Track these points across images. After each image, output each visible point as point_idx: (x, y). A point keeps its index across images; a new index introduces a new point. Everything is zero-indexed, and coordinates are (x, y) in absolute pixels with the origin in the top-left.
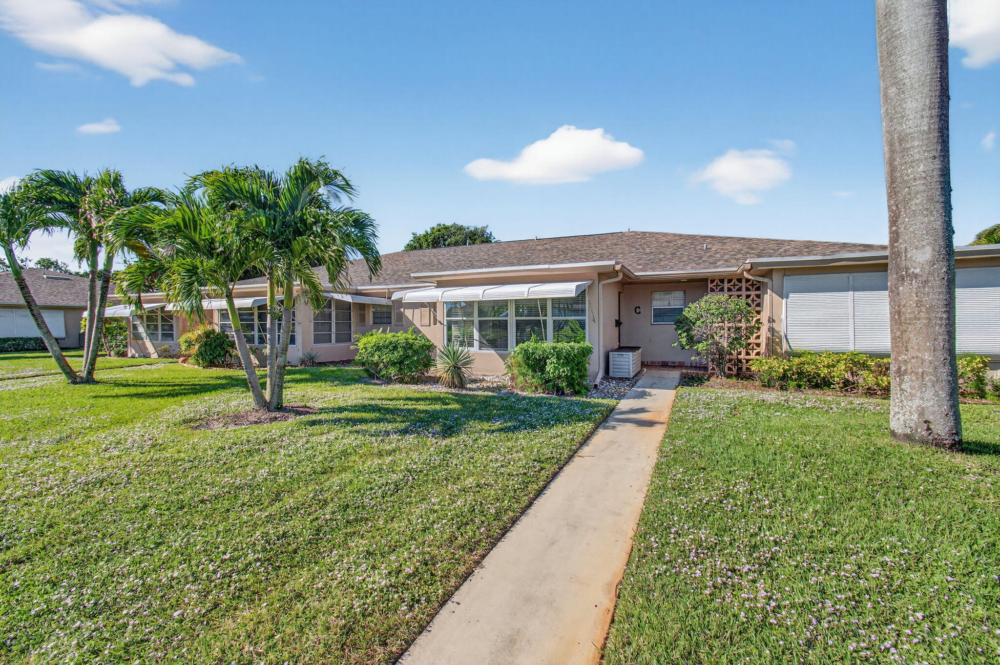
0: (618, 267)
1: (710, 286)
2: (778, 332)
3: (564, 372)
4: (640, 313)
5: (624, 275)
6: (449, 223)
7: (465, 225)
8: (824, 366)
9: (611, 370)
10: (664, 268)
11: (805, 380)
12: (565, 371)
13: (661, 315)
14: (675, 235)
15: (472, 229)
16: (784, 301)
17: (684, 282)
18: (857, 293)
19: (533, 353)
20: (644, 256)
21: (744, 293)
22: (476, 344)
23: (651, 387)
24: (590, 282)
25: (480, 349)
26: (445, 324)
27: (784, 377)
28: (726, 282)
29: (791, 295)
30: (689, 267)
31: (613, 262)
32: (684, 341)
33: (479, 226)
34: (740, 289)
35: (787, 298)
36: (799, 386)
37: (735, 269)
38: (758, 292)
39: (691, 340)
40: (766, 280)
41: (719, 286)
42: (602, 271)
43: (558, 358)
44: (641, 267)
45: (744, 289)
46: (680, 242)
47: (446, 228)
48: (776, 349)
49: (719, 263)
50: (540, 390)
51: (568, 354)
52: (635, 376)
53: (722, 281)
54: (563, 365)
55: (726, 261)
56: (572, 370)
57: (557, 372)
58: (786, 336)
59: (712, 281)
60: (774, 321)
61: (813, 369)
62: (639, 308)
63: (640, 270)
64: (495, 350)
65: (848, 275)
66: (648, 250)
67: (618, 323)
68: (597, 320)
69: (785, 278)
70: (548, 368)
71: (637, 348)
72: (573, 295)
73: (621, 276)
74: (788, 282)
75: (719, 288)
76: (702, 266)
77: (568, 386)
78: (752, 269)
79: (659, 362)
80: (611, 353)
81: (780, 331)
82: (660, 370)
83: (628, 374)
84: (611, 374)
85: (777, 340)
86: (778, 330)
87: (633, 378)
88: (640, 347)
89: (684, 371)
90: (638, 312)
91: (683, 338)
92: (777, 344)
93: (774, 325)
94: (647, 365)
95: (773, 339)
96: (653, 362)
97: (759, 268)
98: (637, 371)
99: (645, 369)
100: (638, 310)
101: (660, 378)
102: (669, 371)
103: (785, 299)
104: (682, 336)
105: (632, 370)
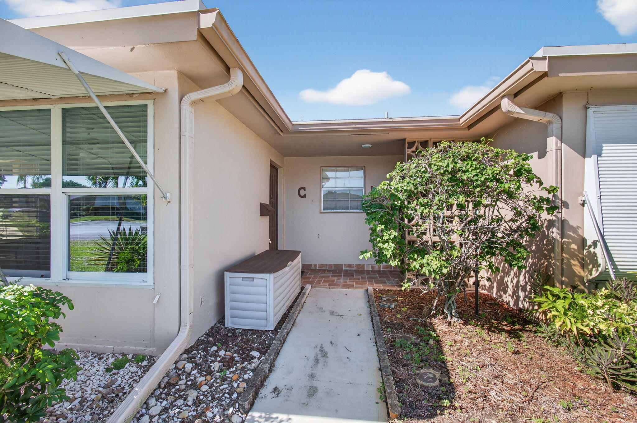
1: (408, 151)
2: (576, 229)
4: (304, 196)
9: (228, 313)
13: (332, 199)
16: (590, 162)
29: (606, 148)
35: (598, 153)
40: (548, 116)
48: (570, 265)
52: (283, 321)
59: (411, 145)
60: (565, 205)
62: (304, 189)
67: (266, 210)
68: (173, 195)
69: (591, 110)
71: (293, 254)
74: (598, 118)
78: (545, 75)
79: (330, 266)
80: (227, 275)
81: (578, 227)
82: (332, 285)
83: (264, 322)
84: (229, 323)
85: (574, 246)
86: (575, 225)
87: (275, 331)
88: (298, 253)
89: (370, 288)
90: (302, 194)
91: (387, 241)
92: (573, 256)
93: (565, 214)
94: (315, 271)
95: (562, 244)
96: (322, 266)
97: (561, 75)
98: (289, 303)
99: (308, 287)
100: (302, 192)
101: (333, 318)
102: (346, 286)
103: (594, 157)
104: (385, 238)
105: (271, 312)
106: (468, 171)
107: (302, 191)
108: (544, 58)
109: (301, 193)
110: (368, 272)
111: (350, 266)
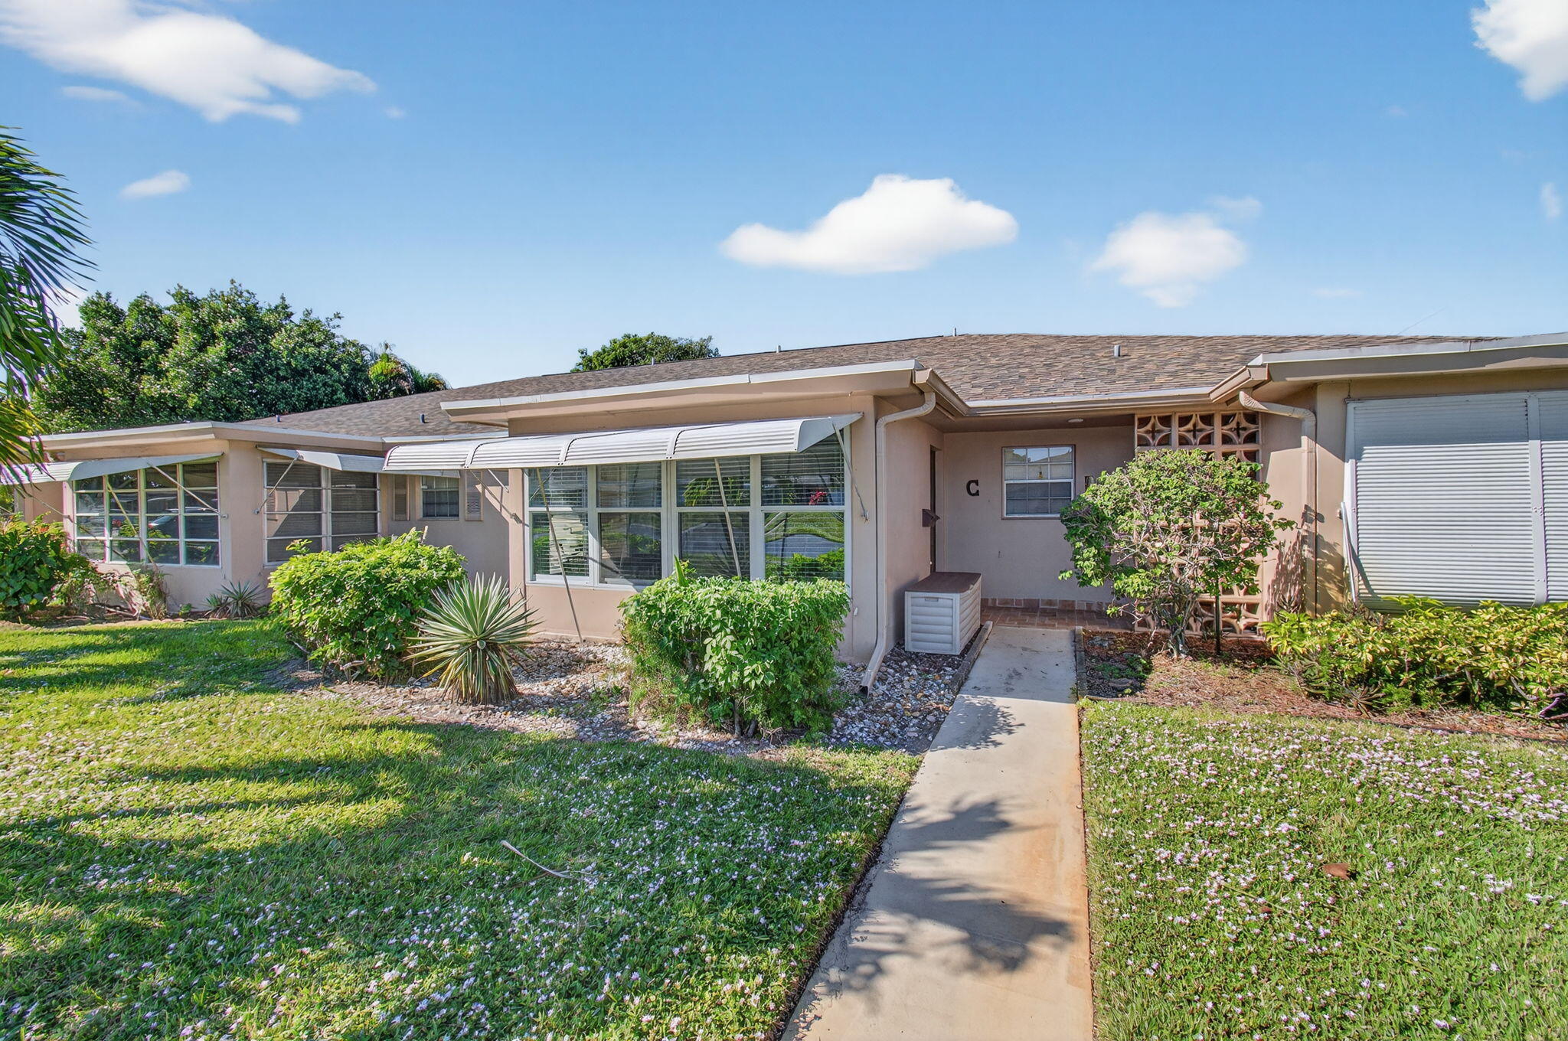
0: (921, 378)
1: (1138, 432)
2: (1331, 547)
3: (754, 675)
4: (977, 493)
5: (941, 402)
6: (643, 334)
7: (673, 335)
8: (1497, 649)
9: (908, 636)
10: (1032, 391)
11: (1432, 682)
12: (757, 672)
13: (1022, 497)
14: (1045, 337)
15: (683, 343)
16: (1348, 467)
17: (1075, 425)
18: (1549, 445)
19: (671, 616)
20: (986, 371)
21: (1218, 447)
22: (594, 568)
23: (1008, 692)
24: (856, 417)
25: (601, 581)
26: (527, 521)
27: (1371, 676)
28: (1175, 422)
29: (1369, 451)
30: (1091, 389)
31: (909, 365)
32: (1089, 567)
33: (696, 339)
34: (1208, 440)
35: (1358, 457)
36: (1416, 700)
37: (1206, 390)
38: (1250, 447)
39: (1107, 567)
40: (1297, 413)
41: (1159, 431)
42: (885, 387)
43: (739, 634)
44: (980, 390)
45: (1217, 438)
46: (1059, 348)
47: (637, 341)
48: (1324, 587)
49: (1157, 380)
50: (695, 719)
51: (768, 620)
52: (967, 649)
53: (1166, 421)
54: (754, 654)
55: (1174, 374)
56: (780, 668)
57: (736, 674)
58: (1356, 558)
59: (1144, 422)
60: (1319, 518)
61: (1462, 656)
62: (976, 482)
63: (976, 397)
64: (635, 584)
65: (1524, 395)
66: (993, 361)
67: (929, 518)
68: (871, 514)
69: (1351, 406)
70: (713, 663)
71: (972, 577)
72: (792, 448)
73: (929, 406)
74: (1360, 416)
75: (1159, 437)
76: (1119, 384)
77: (768, 714)
78: (1263, 383)
79: (1018, 602)
80: (908, 596)
81: (1336, 544)
82: (1022, 623)
83: (949, 645)
84: (910, 646)
85: (1329, 567)
86: (1331, 542)
87: (962, 655)
88: (977, 576)
89: (1079, 628)
90: (973, 492)
91: (1088, 559)
92: (1329, 577)
93: (1321, 529)
94: (994, 608)
95: (1316, 563)
96: (1006, 602)
97: (1288, 379)
98: (970, 635)
99: (990, 623)
100: (973, 488)
101: (1026, 654)
102: (1043, 625)
103: (1352, 461)
104: (1085, 556)
105: (957, 635)
106: (1168, 488)
107: (973, 485)
108: (1263, 366)
109: (971, 488)
110: (1080, 612)
111: (1050, 602)
